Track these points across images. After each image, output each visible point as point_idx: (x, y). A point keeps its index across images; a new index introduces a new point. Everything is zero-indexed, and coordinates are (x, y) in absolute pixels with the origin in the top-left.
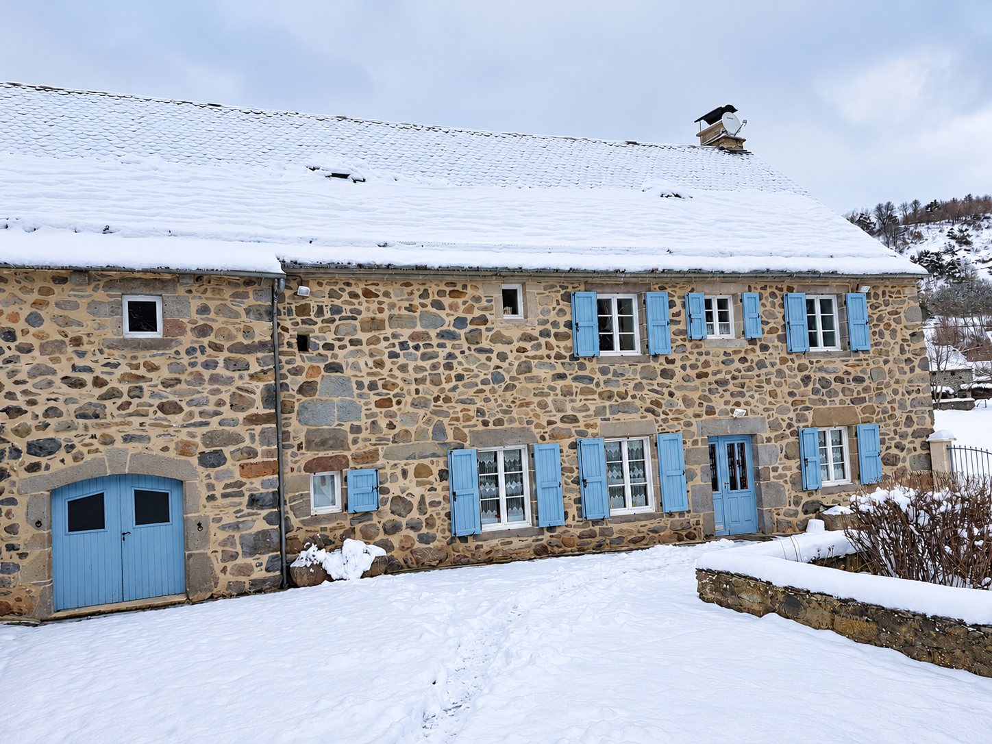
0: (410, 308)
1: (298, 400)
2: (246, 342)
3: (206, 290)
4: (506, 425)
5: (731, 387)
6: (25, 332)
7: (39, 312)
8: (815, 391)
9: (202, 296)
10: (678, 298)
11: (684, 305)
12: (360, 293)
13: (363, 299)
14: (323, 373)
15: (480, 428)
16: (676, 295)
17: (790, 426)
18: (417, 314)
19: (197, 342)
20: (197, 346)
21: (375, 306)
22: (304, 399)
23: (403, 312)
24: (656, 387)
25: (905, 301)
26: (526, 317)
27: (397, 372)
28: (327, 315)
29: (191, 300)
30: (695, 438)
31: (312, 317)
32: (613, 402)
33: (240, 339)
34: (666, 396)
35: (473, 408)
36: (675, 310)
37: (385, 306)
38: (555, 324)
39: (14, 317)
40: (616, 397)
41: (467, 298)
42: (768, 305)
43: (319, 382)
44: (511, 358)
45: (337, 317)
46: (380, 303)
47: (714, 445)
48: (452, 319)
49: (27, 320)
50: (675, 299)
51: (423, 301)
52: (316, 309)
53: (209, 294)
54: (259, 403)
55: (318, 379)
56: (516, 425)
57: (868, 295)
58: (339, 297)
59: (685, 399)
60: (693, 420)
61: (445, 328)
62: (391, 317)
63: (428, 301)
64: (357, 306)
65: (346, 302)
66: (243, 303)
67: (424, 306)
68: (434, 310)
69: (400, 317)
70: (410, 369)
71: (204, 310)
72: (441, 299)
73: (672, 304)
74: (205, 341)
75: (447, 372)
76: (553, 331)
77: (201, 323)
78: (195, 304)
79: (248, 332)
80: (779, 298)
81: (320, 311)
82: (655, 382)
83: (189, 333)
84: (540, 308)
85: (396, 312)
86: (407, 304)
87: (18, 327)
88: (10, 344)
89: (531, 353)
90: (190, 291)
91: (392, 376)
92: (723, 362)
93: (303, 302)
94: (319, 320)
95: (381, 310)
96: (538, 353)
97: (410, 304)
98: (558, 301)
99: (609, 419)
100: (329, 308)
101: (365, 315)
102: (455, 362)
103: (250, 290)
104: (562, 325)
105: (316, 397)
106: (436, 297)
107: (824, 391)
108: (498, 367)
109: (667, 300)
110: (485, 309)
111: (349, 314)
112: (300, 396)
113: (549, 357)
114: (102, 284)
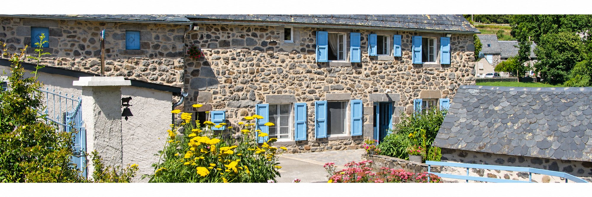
0: (242, 36)
1: (191, 78)
2: (173, 52)
3: (158, 29)
4: (283, 94)
5: (386, 80)
6: (88, 46)
7: (94, 38)
8: (423, 83)
9: (157, 31)
10: (365, 36)
11: (367, 40)
12: (220, 29)
13: (221, 31)
14: (202, 66)
15: (271, 94)
16: (364, 34)
17: (410, 98)
18: (245, 39)
19: (154, 51)
20: (154, 53)
21: (226, 35)
22: (194, 78)
23: (239, 38)
24: (352, 78)
25: (467, 42)
26: (294, 42)
27: (235, 67)
28: (205, 39)
29: (152, 33)
30: (368, 102)
31: (198, 40)
32: (332, 84)
33: (171, 50)
34: (357, 82)
35: (268, 85)
36: (363, 41)
37: (230, 35)
38: (308, 46)
39: (84, 40)
40: (334, 82)
41: (268, 32)
42: (405, 41)
43: (200, 70)
44: (287, 62)
45: (209, 40)
46: (228, 33)
47: (376, 106)
48: (261, 42)
49: (89, 41)
50: (364, 36)
51: (247, 33)
52: (200, 36)
53: (160, 30)
54: (178, 80)
55: (200, 69)
56: (287, 94)
57: (451, 38)
58: (210, 30)
59: (365, 84)
60: (368, 94)
61: (257, 46)
62: (233, 40)
63: (250, 34)
64: (218, 35)
65: (213, 33)
66: (173, 34)
67: (248, 35)
68: (253, 38)
69: (237, 40)
70: (241, 65)
71: (157, 37)
72: (256, 32)
73: (362, 39)
74: (157, 51)
75: (257, 68)
76: (307, 49)
77: (156, 43)
78: (154, 35)
79: (174, 48)
80: (410, 38)
81: (202, 37)
82: (352, 76)
83: (151, 48)
84: (301, 38)
85: (235, 38)
86: (240, 34)
87: (86, 44)
88: (82, 51)
89: (296, 60)
90: (152, 29)
91: (234, 69)
92: (384, 68)
93: (195, 33)
94: (201, 41)
95: (229, 37)
96: (300, 60)
97: (241, 35)
98: (310, 35)
99: (330, 93)
100: (206, 35)
101: (222, 39)
102: (261, 64)
103: (175, 28)
104: (311, 46)
105: (199, 77)
106: (254, 31)
107: (427, 83)
108: (281, 66)
109: (360, 37)
110: (276, 38)
111: (214, 38)
112: (192, 76)
113: (304, 62)
114: (118, 26)
